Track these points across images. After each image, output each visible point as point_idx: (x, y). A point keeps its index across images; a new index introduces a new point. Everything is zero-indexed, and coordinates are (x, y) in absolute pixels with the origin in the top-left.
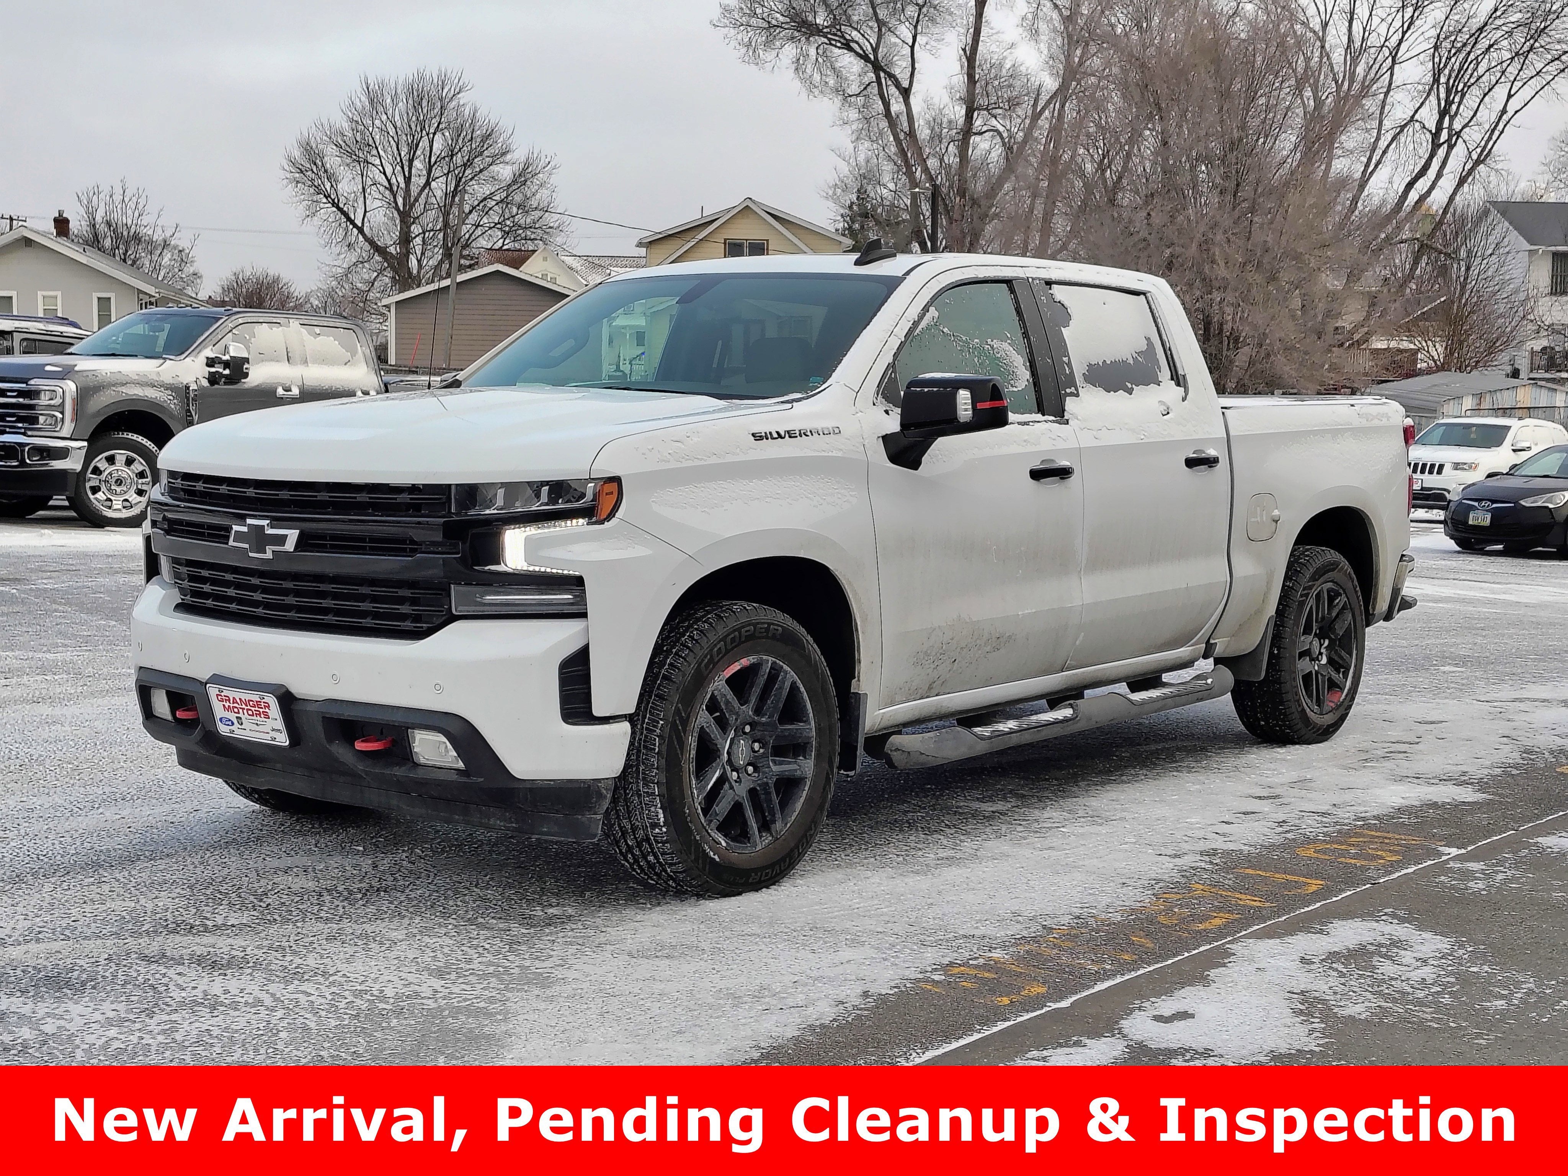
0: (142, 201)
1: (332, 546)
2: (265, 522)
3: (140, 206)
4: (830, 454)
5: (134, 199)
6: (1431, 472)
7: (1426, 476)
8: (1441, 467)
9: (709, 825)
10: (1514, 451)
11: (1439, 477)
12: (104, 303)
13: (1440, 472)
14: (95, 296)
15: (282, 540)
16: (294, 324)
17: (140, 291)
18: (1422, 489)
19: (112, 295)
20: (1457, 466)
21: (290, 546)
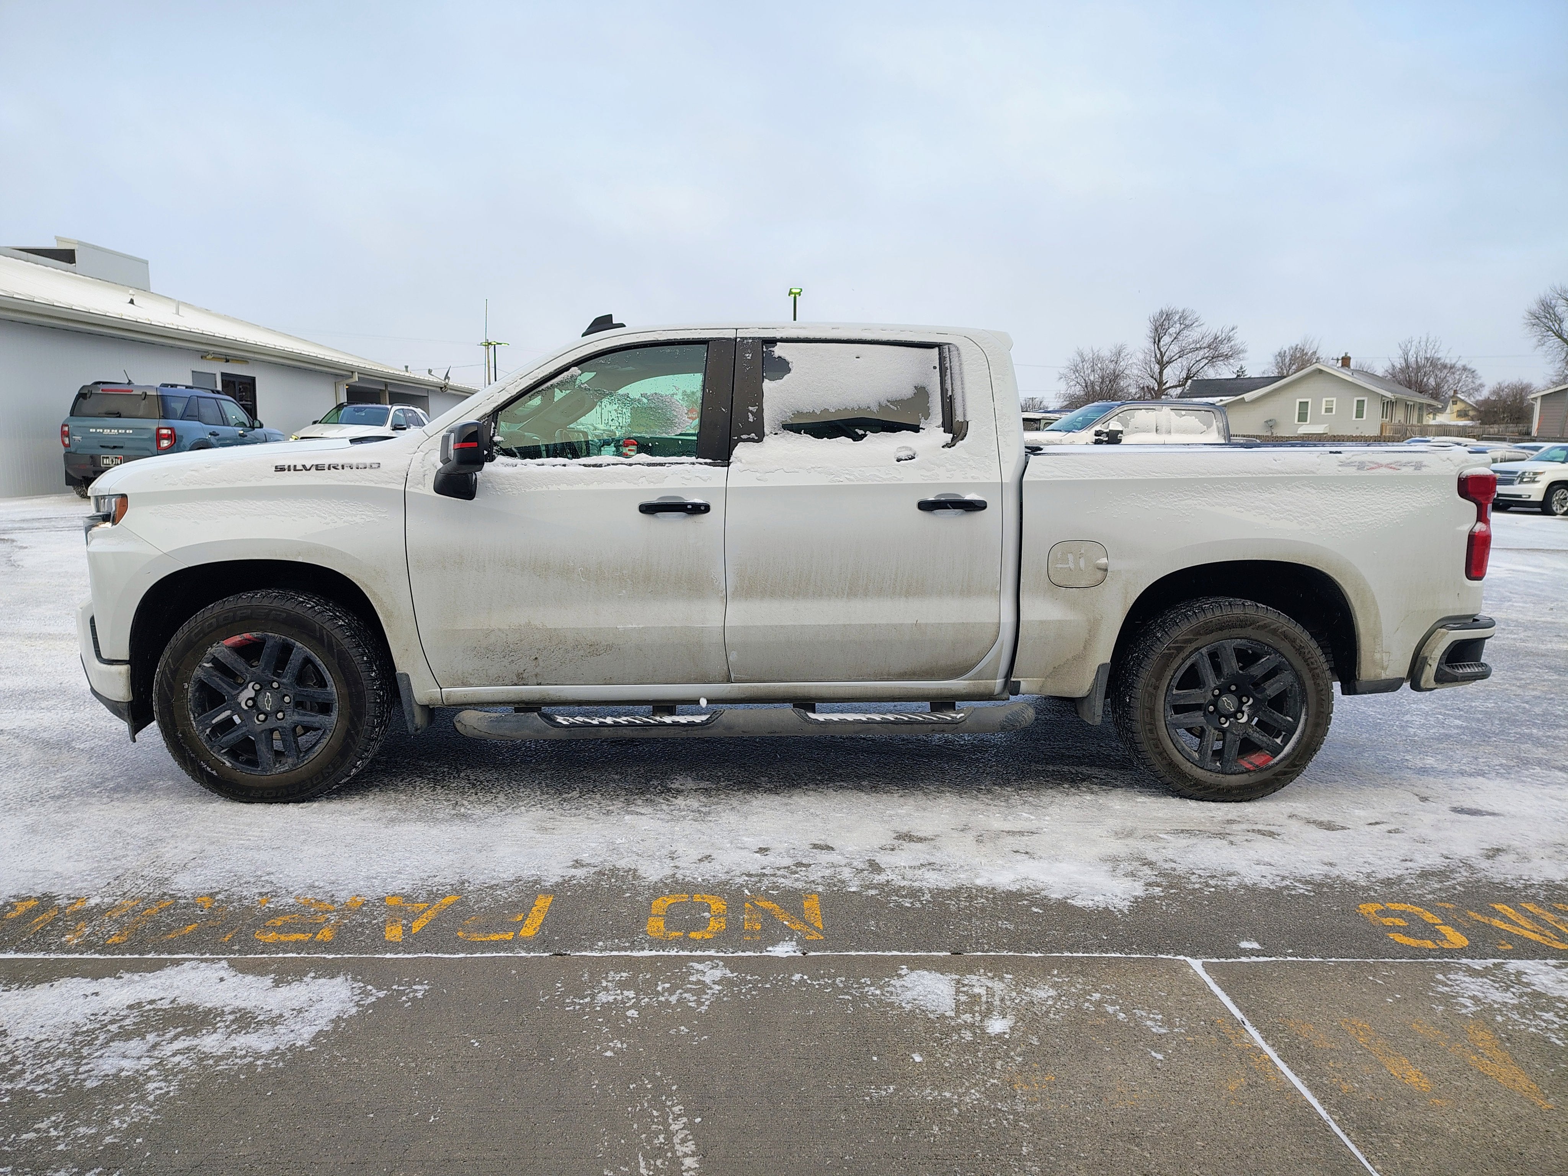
0: (1438, 344)
3: (1436, 347)
4: (357, 484)
5: (1433, 344)
9: (211, 749)
12: (1360, 403)
14: (1356, 399)
16: (1166, 409)
17: (1383, 396)
19: (1366, 399)
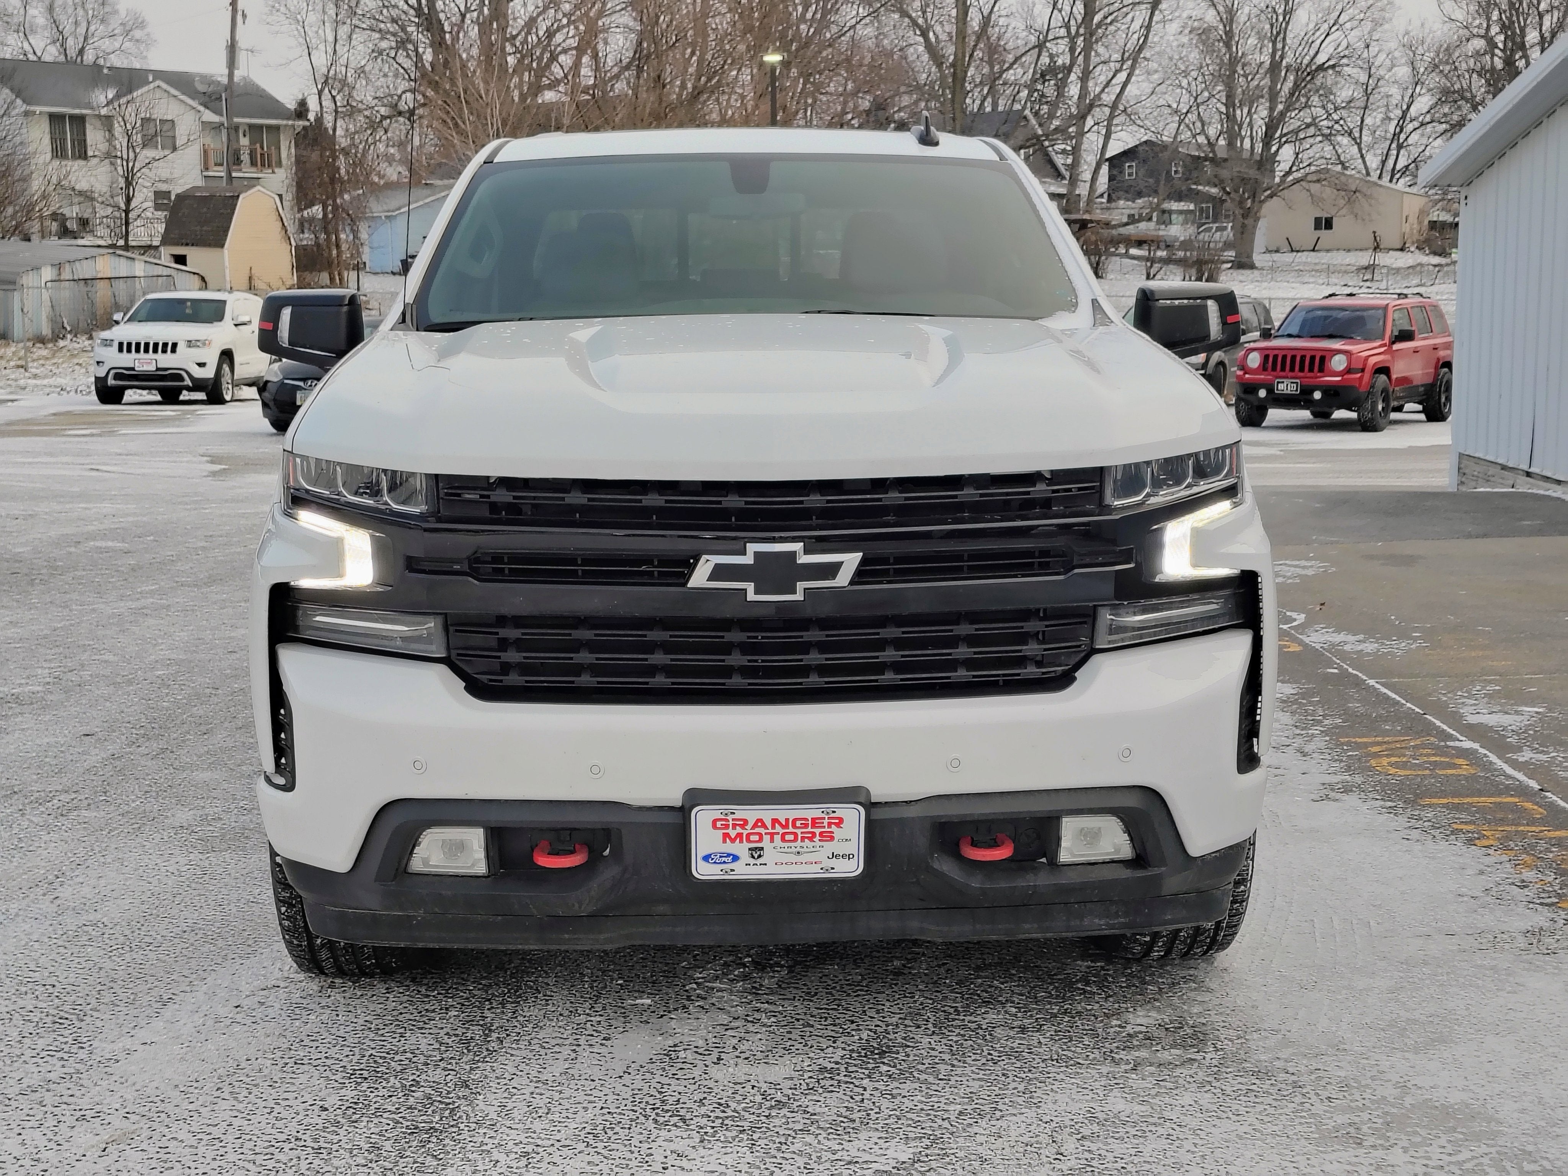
1: (897, 572)
2: (798, 547)
6: (164, 351)
7: (160, 356)
8: (175, 345)
10: (236, 325)
11: (173, 355)
13: (174, 350)
15: (832, 570)
18: (158, 369)
20: (190, 344)
21: (843, 579)
